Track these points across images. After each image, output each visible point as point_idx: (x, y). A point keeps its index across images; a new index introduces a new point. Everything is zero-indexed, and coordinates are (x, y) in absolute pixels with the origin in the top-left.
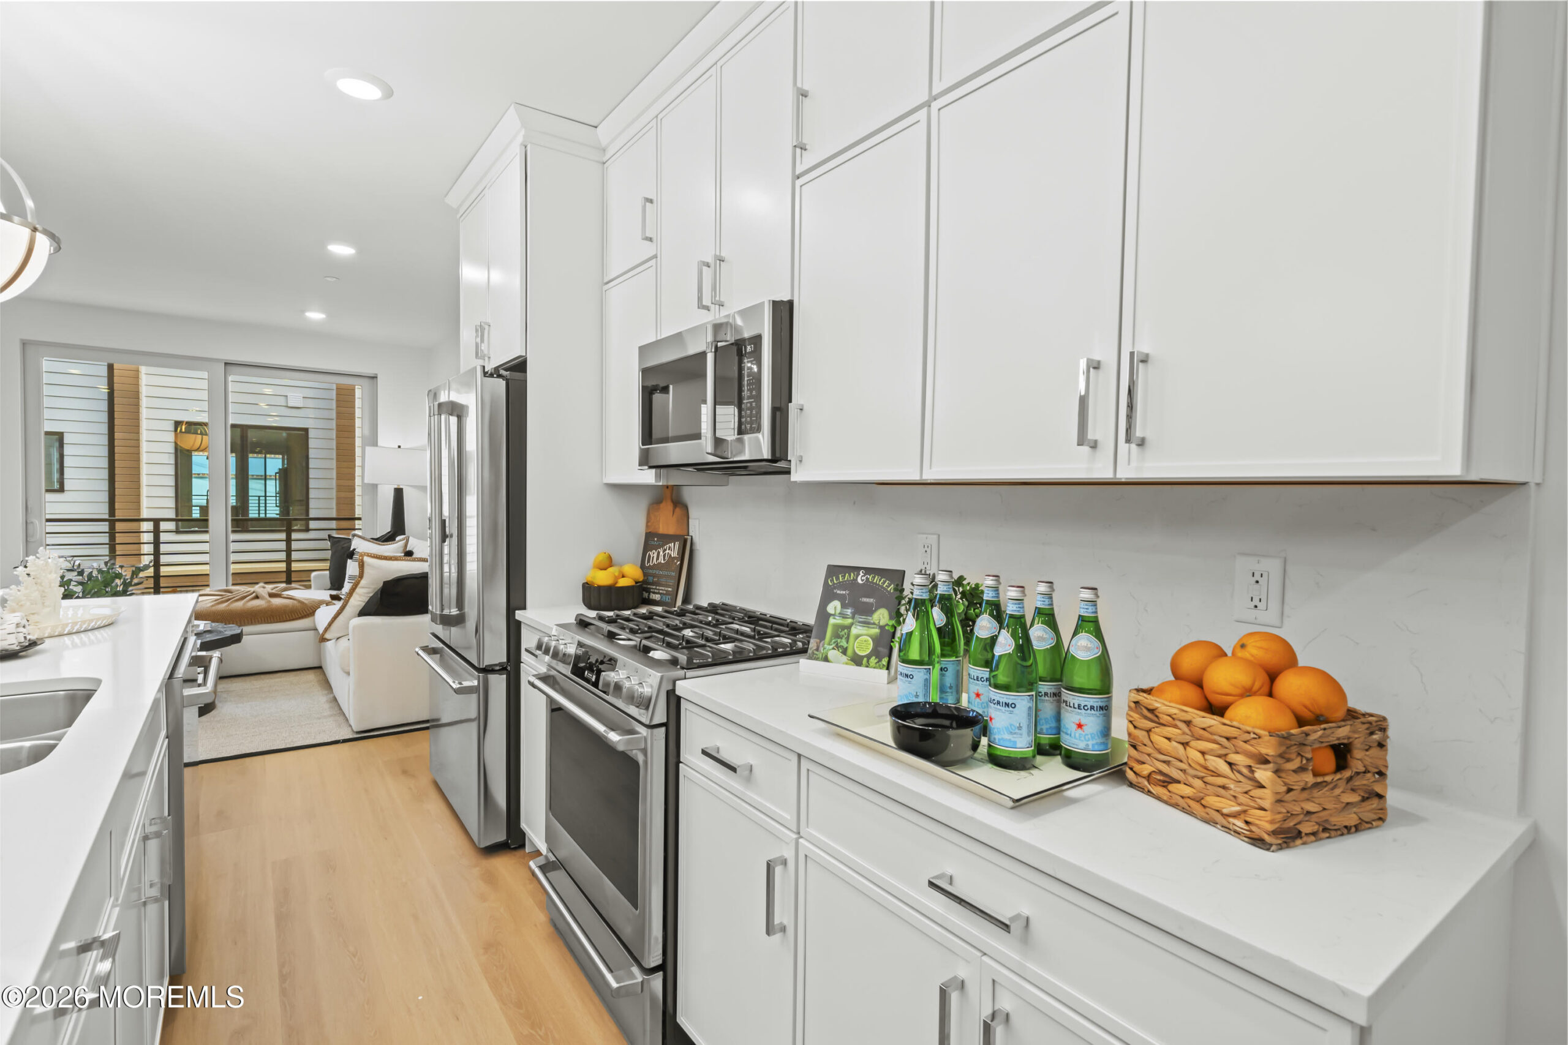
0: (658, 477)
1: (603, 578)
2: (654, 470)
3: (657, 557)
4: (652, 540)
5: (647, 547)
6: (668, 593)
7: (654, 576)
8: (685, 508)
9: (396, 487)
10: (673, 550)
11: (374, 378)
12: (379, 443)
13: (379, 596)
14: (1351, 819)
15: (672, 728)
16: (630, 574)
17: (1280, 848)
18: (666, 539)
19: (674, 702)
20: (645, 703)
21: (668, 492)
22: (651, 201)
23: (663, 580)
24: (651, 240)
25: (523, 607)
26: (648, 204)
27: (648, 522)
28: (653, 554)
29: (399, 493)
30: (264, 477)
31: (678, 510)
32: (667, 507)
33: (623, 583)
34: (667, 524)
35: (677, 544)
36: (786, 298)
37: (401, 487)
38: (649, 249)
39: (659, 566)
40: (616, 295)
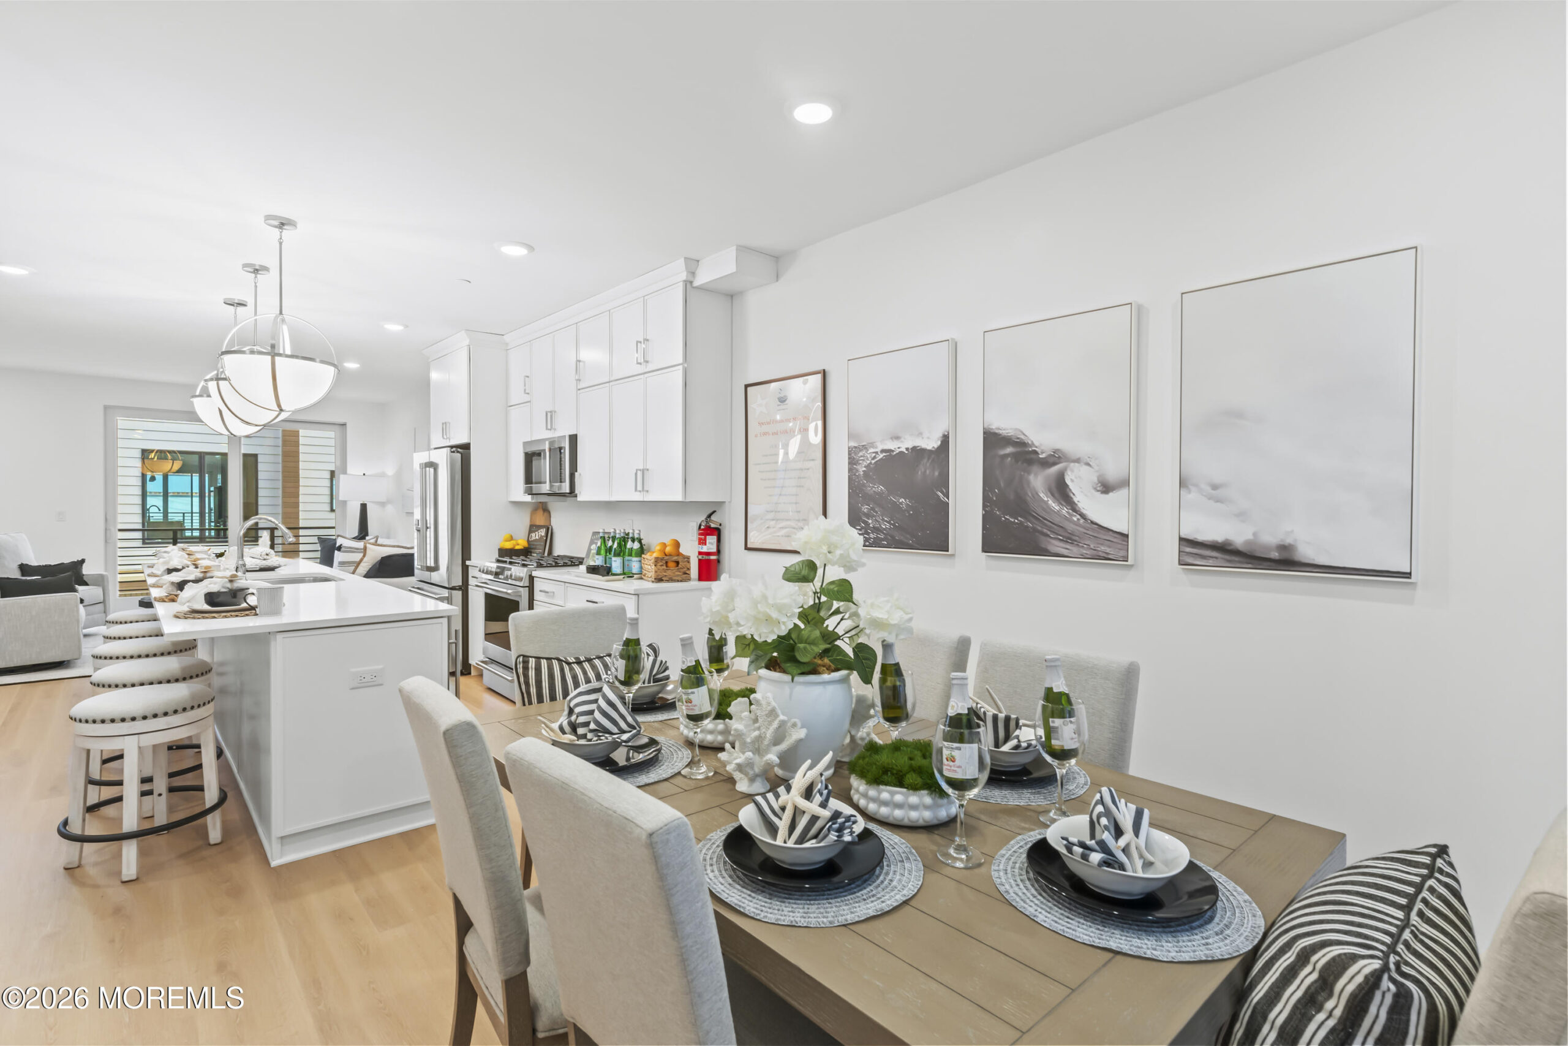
0: (532, 499)
1: (508, 545)
2: (530, 496)
3: (535, 536)
4: (533, 528)
5: (530, 532)
6: (540, 553)
7: (533, 545)
8: (549, 512)
9: (362, 503)
10: (542, 532)
11: (344, 425)
12: (348, 472)
13: (378, 566)
14: (680, 579)
15: (531, 588)
16: (522, 543)
17: (656, 582)
18: (539, 527)
19: (531, 579)
20: (521, 579)
21: (541, 505)
22: (528, 377)
23: (538, 547)
24: (528, 394)
25: (470, 559)
26: (527, 378)
27: (531, 519)
28: (533, 535)
29: (364, 507)
30: (190, 494)
31: (545, 514)
32: (540, 512)
33: (517, 547)
34: (540, 520)
35: (544, 529)
36: (575, 433)
37: (365, 502)
38: (527, 398)
39: (536, 540)
40: (514, 413)
